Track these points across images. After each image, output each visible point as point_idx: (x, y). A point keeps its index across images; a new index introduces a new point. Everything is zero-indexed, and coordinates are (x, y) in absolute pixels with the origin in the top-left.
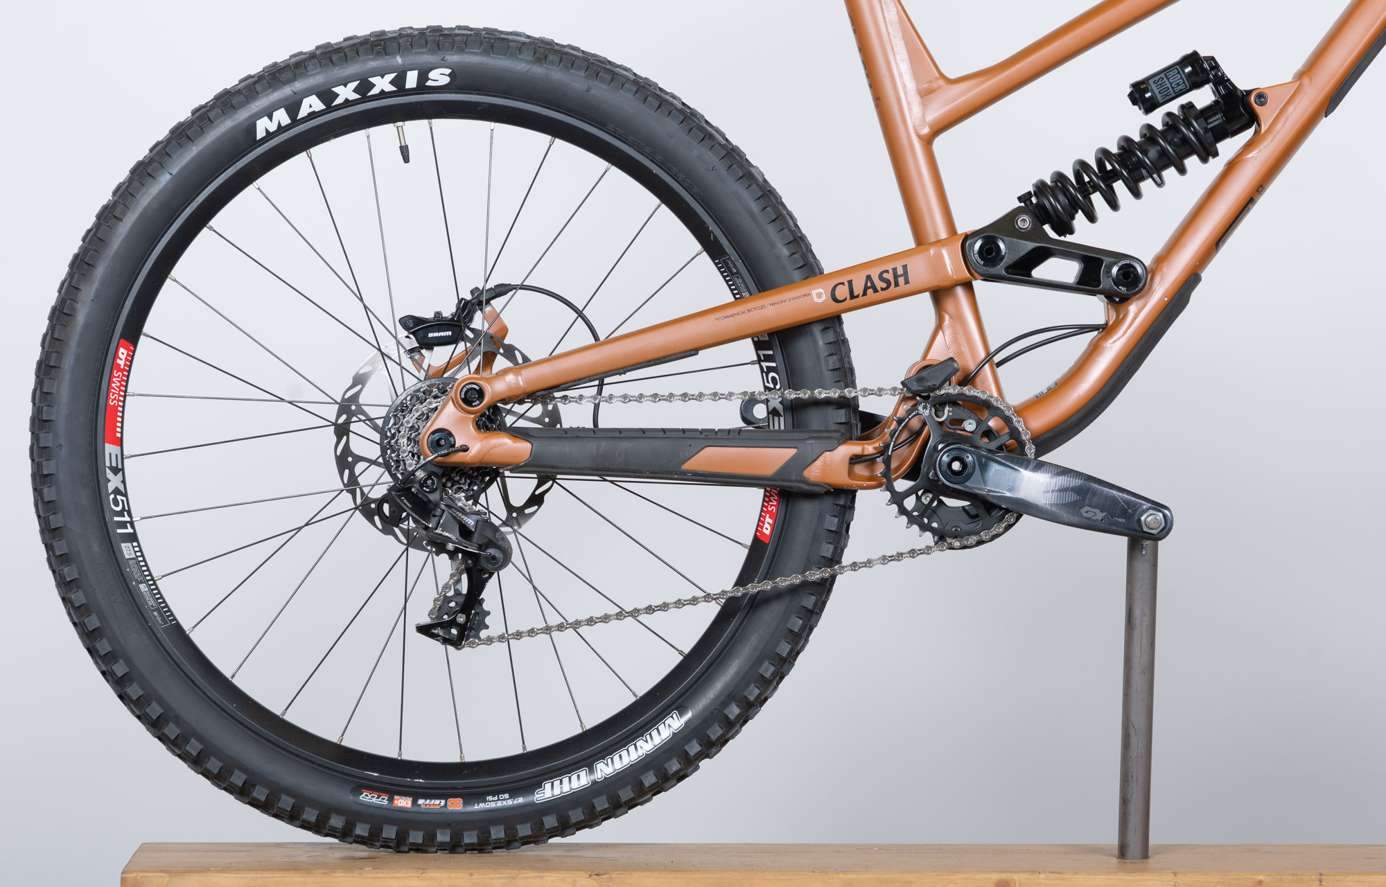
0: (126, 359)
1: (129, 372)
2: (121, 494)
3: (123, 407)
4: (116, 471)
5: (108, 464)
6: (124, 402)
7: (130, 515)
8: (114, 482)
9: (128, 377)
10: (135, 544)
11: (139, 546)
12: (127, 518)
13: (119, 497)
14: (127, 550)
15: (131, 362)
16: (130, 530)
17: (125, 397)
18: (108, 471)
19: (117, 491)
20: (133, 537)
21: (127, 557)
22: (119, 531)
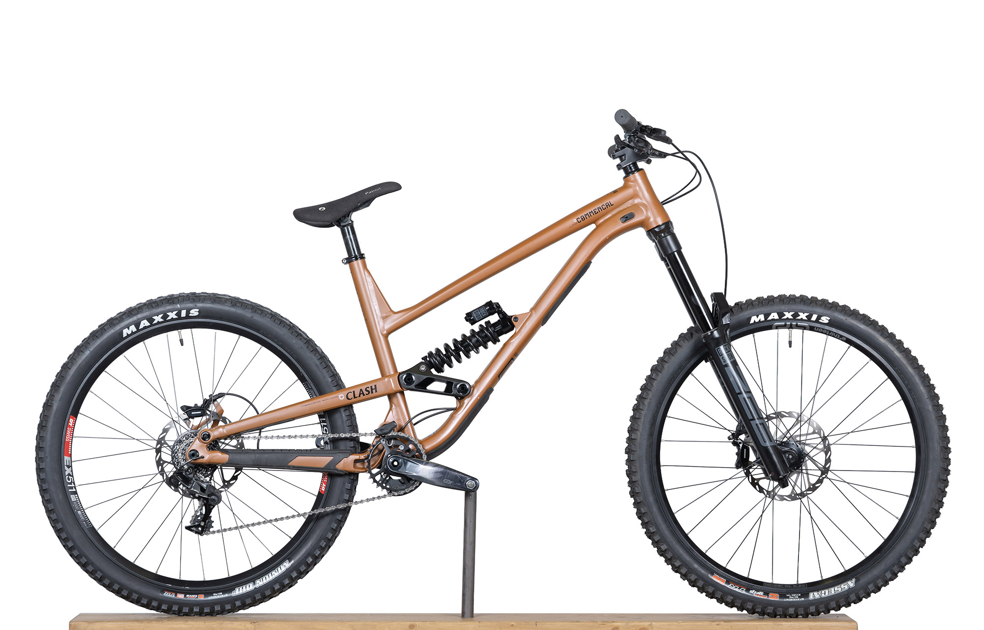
0: (73, 423)
1: (74, 428)
2: (71, 476)
3: (72, 442)
4: (69, 467)
5: (65, 464)
6: (72, 440)
7: (74, 484)
8: (68, 471)
9: (73, 430)
10: (76, 495)
11: (78, 496)
12: (73, 485)
13: (70, 477)
14: (73, 498)
15: (75, 424)
16: (74, 490)
17: (72, 438)
18: (65, 467)
19: (69, 475)
20: (75, 493)
21: (73, 500)
22: (70, 490)
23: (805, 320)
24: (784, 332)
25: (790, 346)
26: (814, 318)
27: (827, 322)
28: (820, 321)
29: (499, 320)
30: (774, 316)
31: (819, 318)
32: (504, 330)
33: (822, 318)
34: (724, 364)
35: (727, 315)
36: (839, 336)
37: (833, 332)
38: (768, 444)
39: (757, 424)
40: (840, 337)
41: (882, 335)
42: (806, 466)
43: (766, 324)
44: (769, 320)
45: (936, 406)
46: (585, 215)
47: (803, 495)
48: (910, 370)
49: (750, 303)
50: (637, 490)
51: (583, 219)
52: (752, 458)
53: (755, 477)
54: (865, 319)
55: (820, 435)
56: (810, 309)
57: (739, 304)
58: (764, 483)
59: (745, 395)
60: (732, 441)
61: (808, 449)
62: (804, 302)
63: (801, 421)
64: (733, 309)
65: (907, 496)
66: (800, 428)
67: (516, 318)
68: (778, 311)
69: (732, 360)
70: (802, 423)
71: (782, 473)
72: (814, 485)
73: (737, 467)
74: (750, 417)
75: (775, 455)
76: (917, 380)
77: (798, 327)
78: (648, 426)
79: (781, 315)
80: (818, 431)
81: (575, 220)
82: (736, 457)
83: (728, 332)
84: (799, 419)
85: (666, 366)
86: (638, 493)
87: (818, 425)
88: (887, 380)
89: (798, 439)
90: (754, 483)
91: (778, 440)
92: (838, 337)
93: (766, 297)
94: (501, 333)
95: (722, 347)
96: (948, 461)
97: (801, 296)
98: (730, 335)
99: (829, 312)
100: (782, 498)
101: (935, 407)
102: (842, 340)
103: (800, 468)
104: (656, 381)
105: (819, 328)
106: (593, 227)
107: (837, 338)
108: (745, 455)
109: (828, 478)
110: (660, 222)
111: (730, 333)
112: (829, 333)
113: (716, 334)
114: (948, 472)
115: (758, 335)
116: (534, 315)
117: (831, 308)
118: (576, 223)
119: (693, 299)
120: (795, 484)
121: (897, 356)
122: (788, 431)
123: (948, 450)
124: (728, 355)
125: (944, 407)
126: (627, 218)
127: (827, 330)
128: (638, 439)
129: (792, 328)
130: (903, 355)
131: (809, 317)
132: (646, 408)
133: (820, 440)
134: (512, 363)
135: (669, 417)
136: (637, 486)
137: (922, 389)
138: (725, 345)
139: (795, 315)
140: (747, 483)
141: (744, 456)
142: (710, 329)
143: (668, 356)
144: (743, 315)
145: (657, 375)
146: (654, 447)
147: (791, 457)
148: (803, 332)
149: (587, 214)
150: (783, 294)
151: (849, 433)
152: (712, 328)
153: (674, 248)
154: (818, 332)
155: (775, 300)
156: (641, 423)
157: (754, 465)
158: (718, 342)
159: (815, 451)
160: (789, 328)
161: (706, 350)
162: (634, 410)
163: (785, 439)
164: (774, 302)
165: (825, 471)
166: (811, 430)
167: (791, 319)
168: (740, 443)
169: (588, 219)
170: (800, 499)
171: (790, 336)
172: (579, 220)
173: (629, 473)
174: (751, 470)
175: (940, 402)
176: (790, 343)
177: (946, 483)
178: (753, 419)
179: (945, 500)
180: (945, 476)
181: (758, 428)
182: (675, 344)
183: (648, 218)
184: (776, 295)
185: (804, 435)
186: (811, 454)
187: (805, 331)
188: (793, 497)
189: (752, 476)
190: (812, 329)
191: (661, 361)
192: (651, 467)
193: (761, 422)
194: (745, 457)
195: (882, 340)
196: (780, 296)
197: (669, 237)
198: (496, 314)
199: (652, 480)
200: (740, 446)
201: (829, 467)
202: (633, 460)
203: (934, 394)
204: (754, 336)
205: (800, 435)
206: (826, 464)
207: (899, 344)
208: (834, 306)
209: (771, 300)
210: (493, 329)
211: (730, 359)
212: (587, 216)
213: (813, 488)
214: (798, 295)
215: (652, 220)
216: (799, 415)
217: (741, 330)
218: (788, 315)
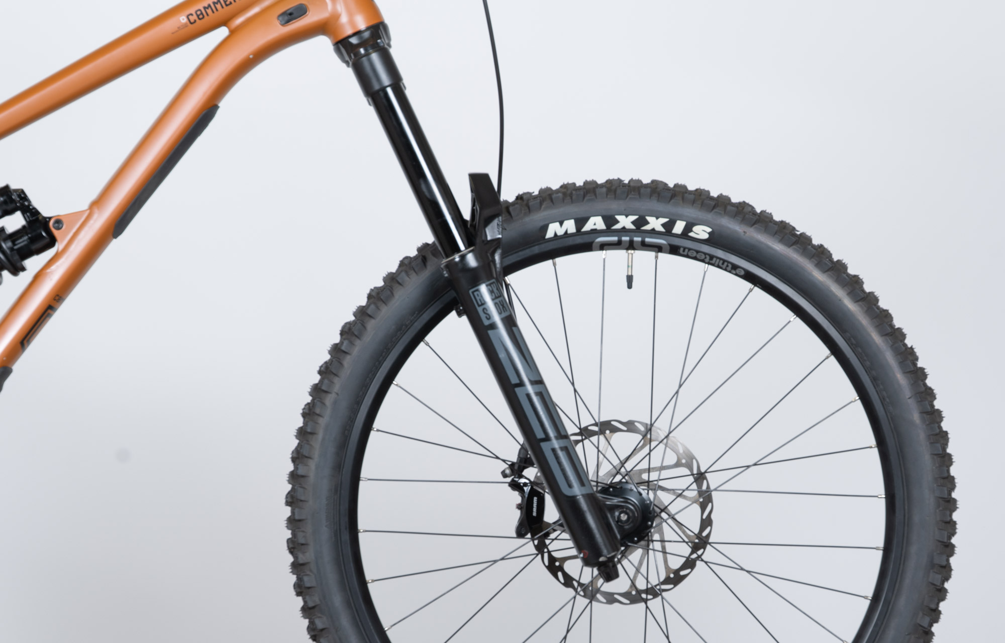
23: (659, 233)
24: (618, 256)
25: (630, 286)
26: (679, 227)
27: (706, 236)
28: (691, 234)
29: (24, 227)
30: (596, 223)
31: (688, 228)
32: (34, 247)
33: (695, 229)
34: (486, 323)
35: (496, 222)
36: (730, 266)
37: (717, 258)
38: (577, 490)
39: (554, 450)
40: (733, 269)
41: (819, 265)
42: (661, 533)
43: (579, 240)
44: (587, 233)
45: (927, 413)
46: (205, 8)
47: (653, 592)
48: (876, 338)
49: (547, 196)
50: (308, 581)
51: (201, 16)
52: (551, 514)
53: (556, 555)
54: (784, 231)
55: (691, 469)
56: (670, 208)
57: (525, 197)
58: (574, 567)
59: (530, 389)
60: (509, 480)
61: (665, 498)
62: (659, 194)
63: (651, 440)
64: (511, 209)
65: (865, 597)
66: (649, 454)
67: (59, 222)
68: (605, 213)
69: (504, 315)
70: (653, 444)
71: (605, 552)
72: (676, 572)
73: (520, 534)
74: (540, 435)
75: (592, 514)
76: (890, 358)
77: (645, 246)
78: (331, 449)
79: (610, 221)
80: (686, 461)
81: (183, 19)
82: (518, 513)
83: (497, 257)
84: (649, 436)
85: (371, 325)
86: (309, 588)
87: (686, 448)
88: (827, 358)
89: (645, 477)
90: (555, 567)
91: (599, 481)
92: (729, 268)
93: (582, 184)
94: (27, 253)
95: (483, 289)
96: (950, 527)
97: (653, 182)
98: (501, 262)
99: (709, 216)
100: (611, 599)
101: (925, 415)
102: (736, 275)
103: (646, 538)
104: (348, 357)
105: (690, 249)
106: (222, 33)
107: (725, 270)
108: (535, 510)
109: (702, 560)
110: (362, 24)
111: (502, 257)
112: (710, 260)
113: (472, 261)
114: (949, 549)
115: (563, 261)
116: (95, 216)
117: (714, 207)
118: (185, 26)
119: (423, 187)
120: (638, 570)
121: (849, 310)
122: (623, 464)
123: (950, 504)
124: (496, 304)
125: (944, 414)
126: (290, 16)
127: (705, 254)
128: (312, 476)
129: (634, 249)
130: (860, 306)
131: (669, 226)
132: (328, 413)
133: (691, 479)
134: (49, 316)
135: (378, 430)
136: (308, 573)
137: (901, 379)
138: (490, 285)
139: (640, 223)
140: (539, 566)
141: (532, 511)
142: (457, 250)
143: (375, 304)
144: (534, 220)
145: (352, 343)
146: (346, 493)
147: (624, 517)
148: (657, 257)
149: (209, 6)
150: (616, 178)
151: (748, 467)
152: (462, 247)
153: (385, 79)
154: (687, 256)
155: (598, 191)
156: (317, 443)
157: (555, 530)
158: (475, 278)
159: (681, 503)
160: (627, 249)
161: (453, 294)
162: (304, 415)
163: (618, 478)
164: (595, 195)
165: (700, 543)
166: (671, 459)
167: (630, 231)
168: (525, 484)
169: (211, 17)
170: (645, 601)
171: (630, 266)
172: (192, 18)
173: (294, 546)
174: (547, 542)
175: (937, 404)
176: (630, 280)
177: (946, 571)
178: (547, 439)
179: (942, 606)
180: (945, 557)
181: (557, 458)
182: (392, 280)
183: (336, 17)
184: (601, 181)
185: (655, 469)
186: (672, 509)
187: (660, 254)
188: (635, 597)
189: (549, 552)
190: (674, 250)
191: (362, 313)
192: (337, 534)
193: (562, 445)
194: (535, 514)
195: (819, 276)
196: (609, 182)
197: (375, 57)
198: (18, 214)
199: (339, 562)
200: (523, 491)
201: (709, 535)
202: (300, 520)
203: (923, 389)
204: (554, 265)
205: (649, 470)
206: (702, 529)
207: (854, 284)
208: (721, 204)
209: (590, 190)
210: (9, 244)
211: (500, 313)
212: (209, 11)
213: (675, 578)
214: (646, 180)
215: (344, 19)
216: (649, 427)
217: (527, 253)
218: (625, 222)
